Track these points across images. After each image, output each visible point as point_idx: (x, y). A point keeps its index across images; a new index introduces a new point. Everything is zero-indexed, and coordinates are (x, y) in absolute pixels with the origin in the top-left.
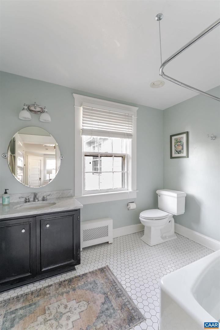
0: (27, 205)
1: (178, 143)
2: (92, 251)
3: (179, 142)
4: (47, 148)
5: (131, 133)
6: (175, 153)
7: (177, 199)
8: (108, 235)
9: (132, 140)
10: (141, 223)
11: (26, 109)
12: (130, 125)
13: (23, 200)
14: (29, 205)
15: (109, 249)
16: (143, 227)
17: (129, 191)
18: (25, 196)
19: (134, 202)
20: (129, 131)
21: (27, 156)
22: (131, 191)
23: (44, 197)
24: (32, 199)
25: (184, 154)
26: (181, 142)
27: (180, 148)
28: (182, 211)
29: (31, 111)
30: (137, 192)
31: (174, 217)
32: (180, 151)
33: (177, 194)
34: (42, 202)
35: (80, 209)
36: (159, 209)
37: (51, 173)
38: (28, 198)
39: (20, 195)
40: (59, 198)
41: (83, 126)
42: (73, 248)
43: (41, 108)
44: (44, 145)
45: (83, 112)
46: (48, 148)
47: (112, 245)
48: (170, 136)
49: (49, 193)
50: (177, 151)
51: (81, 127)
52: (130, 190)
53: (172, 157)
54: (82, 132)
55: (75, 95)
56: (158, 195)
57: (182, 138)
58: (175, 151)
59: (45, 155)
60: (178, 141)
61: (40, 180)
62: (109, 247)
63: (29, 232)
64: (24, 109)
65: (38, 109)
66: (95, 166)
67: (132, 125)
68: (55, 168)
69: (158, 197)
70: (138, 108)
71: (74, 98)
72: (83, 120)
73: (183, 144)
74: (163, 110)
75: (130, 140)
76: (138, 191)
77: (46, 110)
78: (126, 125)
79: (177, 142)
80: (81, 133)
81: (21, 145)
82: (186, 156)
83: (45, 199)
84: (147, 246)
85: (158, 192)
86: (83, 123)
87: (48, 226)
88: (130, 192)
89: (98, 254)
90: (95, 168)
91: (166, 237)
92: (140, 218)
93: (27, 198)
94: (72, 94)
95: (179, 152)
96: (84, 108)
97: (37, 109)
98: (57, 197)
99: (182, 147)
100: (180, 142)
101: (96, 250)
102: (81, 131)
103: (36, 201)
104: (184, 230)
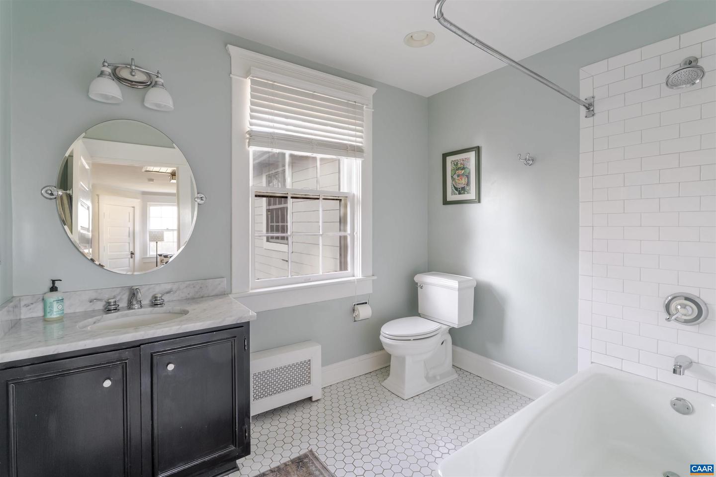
0: (112, 319)
1: (460, 171)
2: (275, 422)
3: (460, 168)
4: (151, 177)
5: (360, 144)
6: (453, 193)
7: (457, 293)
8: (310, 382)
9: (363, 162)
10: (382, 348)
11: (110, 75)
12: (357, 128)
13: (100, 306)
14: (117, 318)
15: (314, 413)
16: (389, 356)
17: (357, 278)
18: (106, 296)
19: (366, 303)
20: (356, 142)
21: (98, 195)
22: (361, 277)
23: (155, 298)
24: (123, 304)
25: (472, 196)
26: (466, 169)
27: (464, 181)
28: (469, 319)
29: (120, 80)
30: (373, 280)
31: (452, 331)
32: (463, 189)
33: (459, 282)
34: (151, 309)
35: (249, 322)
36: (419, 315)
37: (162, 240)
38: (114, 300)
39: (93, 295)
40: (193, 298)
41: (251, 124)
42: (233, 418)
43: (148, 74)
44: (144, 170)
45: (253, 90)
46: (153, 178)
47: (320, 405)
48: (443, 154)
49: (168, 287)
50: (456, 189)
51: (248, 127)
52: (359, 275)
53: (446, 202)
54: (250, 139)
55: (232, 49)
56: (419, 285)
57: (468, 159)
58: (453, 188)
59: (144, 193)
60: (459, 165)
61: (132, 257)
62: (314, 408)
63: (124, 384)
64: (102, 74)
65: (140, 77)
66: (272, 222)
67: (363, 127)
68: (176, 227)
69: (419, 289)
70: (376, 89)
71: (229, 54)
72: (252, 110)
73: (469, 173)
74: (427, 96)
75: (359, 161)
76: (375, 278)
77: (160, 80)
78: (350, 126)
79: (458, 169)
80: (248, 140)
81: (87, 167)
82: (474, 198)
83: (158, 302)
84: (398, 400)
85: (417, 278)
86: (252, 117)
87: (171, 367)
88: (359, 281)
89: (290, 428)
90: (272, 226)
91: (435, 377)
92: (382, 338)
93: (112, 301)
94: (226, 46)
95: (461, 191)
96: (253, 82)
97: (136, 77)
98: (189, 296)
99: (466, 179)
100: (463, 169)
101: (283, 420)
102: (248, 136)
103: (135, 309)
104: (471, 360)
